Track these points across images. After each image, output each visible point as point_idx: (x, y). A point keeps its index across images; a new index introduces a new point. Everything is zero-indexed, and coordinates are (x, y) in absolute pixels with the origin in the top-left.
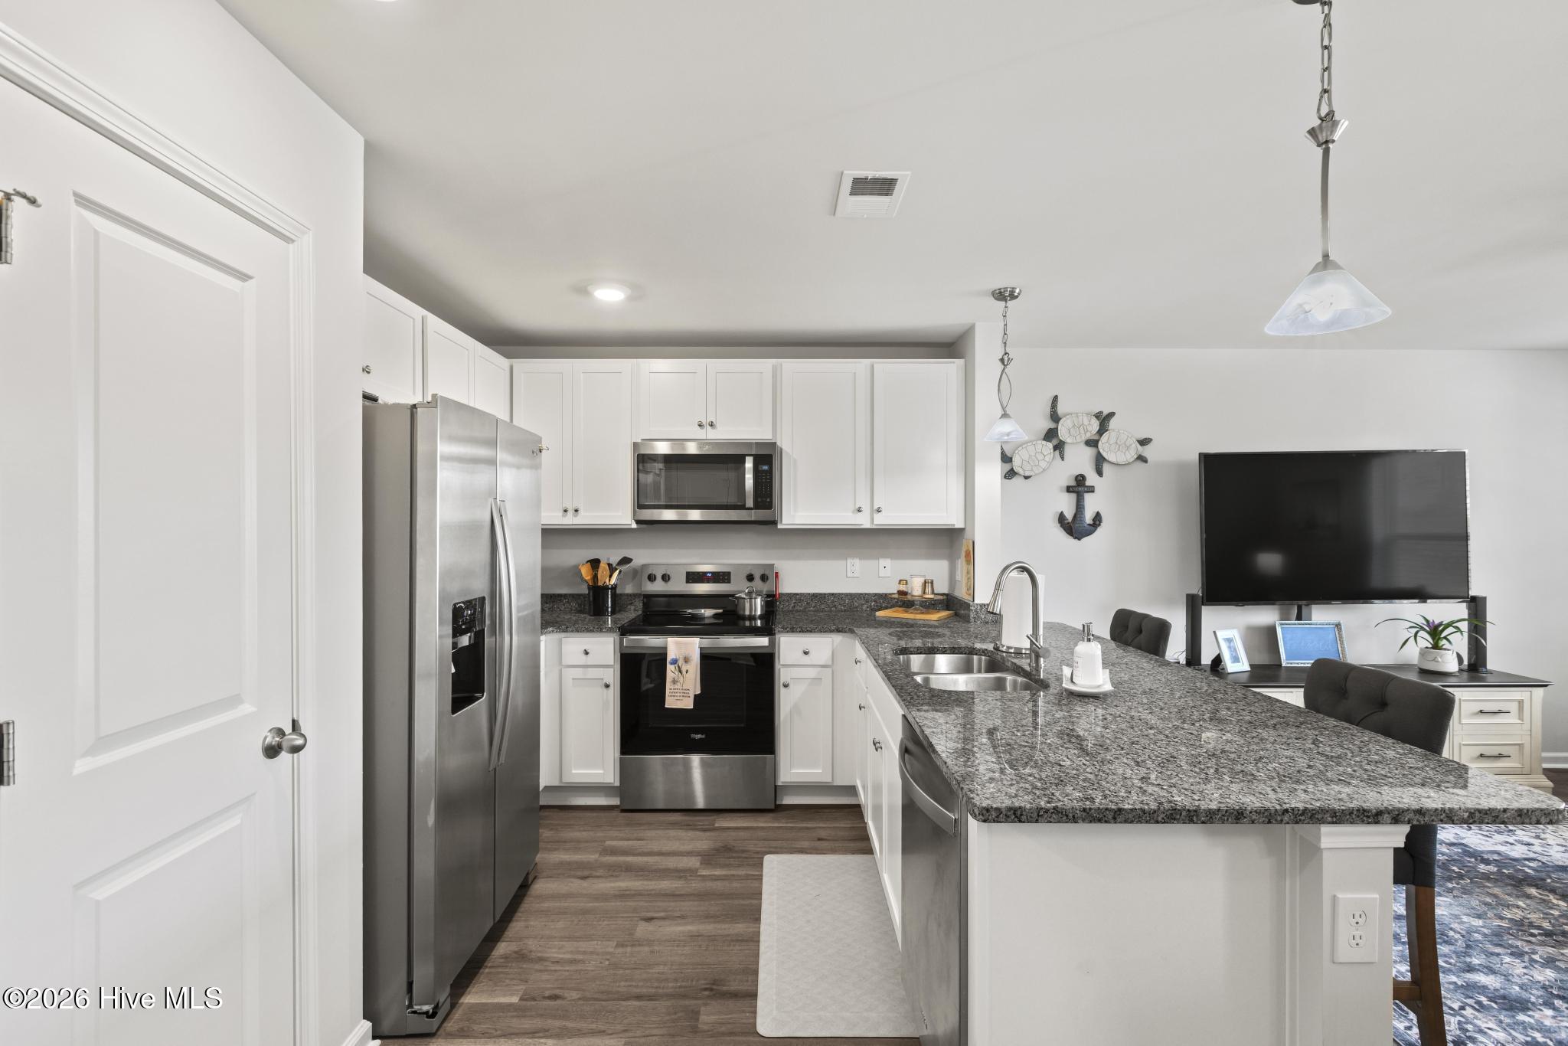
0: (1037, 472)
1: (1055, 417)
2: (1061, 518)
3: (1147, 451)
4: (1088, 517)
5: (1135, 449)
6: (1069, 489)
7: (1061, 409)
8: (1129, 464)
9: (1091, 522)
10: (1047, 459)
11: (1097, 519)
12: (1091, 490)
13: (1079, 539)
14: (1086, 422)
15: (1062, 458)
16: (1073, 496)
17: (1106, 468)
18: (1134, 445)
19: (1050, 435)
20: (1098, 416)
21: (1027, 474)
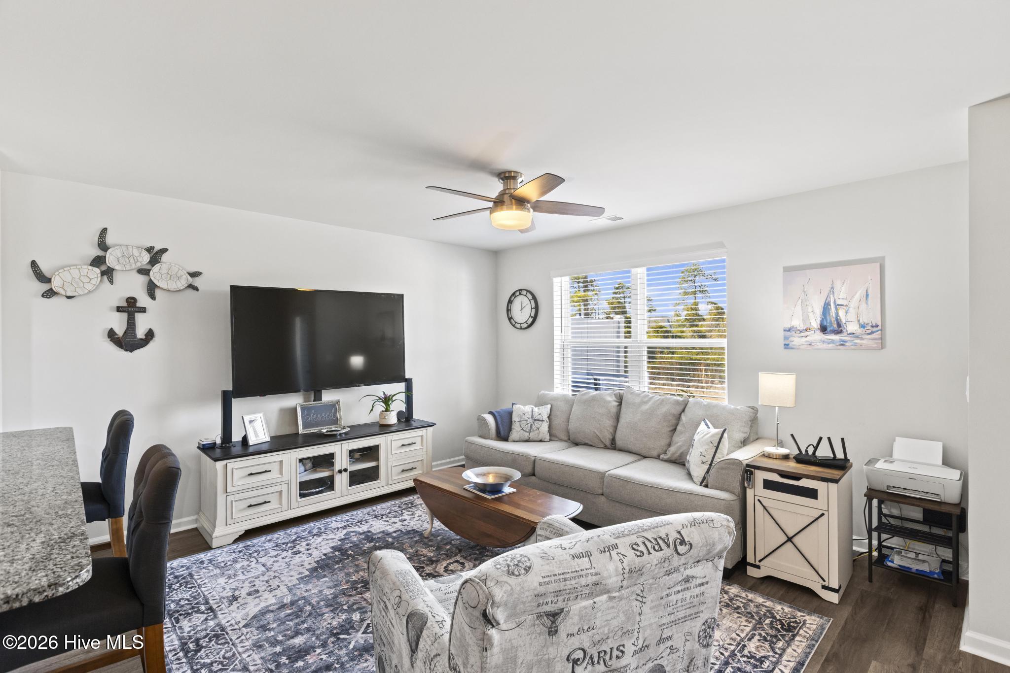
0: (81, 293)
1: (103, 246)
2: (111, 334)
3: (197, 282)
4: (140, 333)
5: (185, 280)
6: (119, 309)
7: (110, 240)
8: (180, 291)
9: (144, 337)
10: (93, 282)
11: (150, 335)
12: (143, 310)
13: (131, 352)
14: (136, 253)
15: (112, 282)
16: (124, 316)
17: (158, 293)
18: (184, 276)
19: (98, 261)
20: (149, 250)
21: (69, 294)
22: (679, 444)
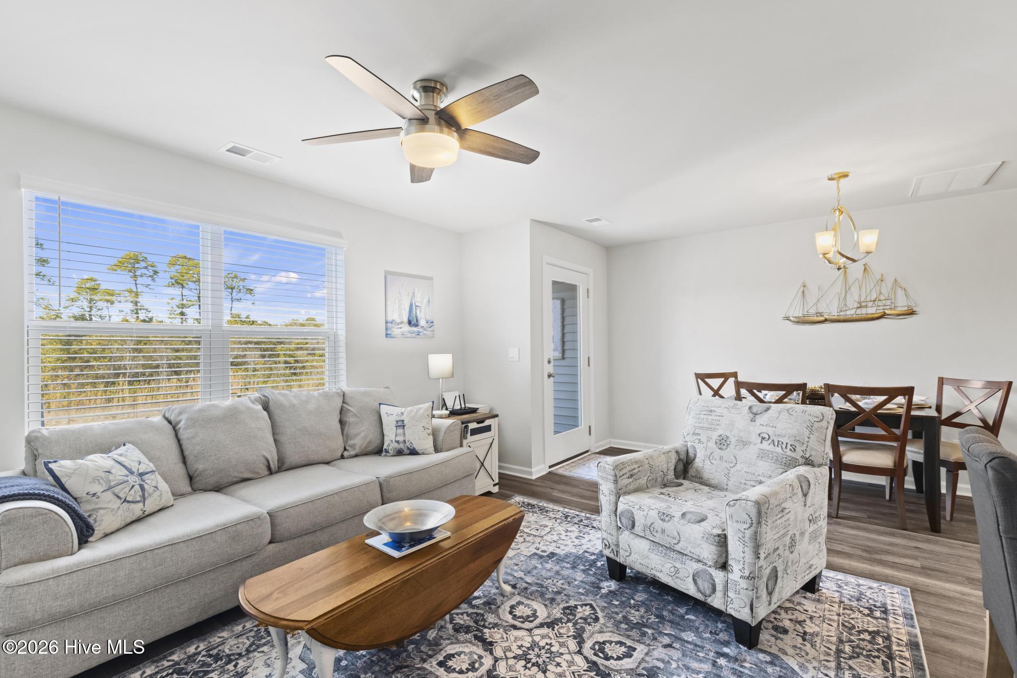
22: (362, 434)
